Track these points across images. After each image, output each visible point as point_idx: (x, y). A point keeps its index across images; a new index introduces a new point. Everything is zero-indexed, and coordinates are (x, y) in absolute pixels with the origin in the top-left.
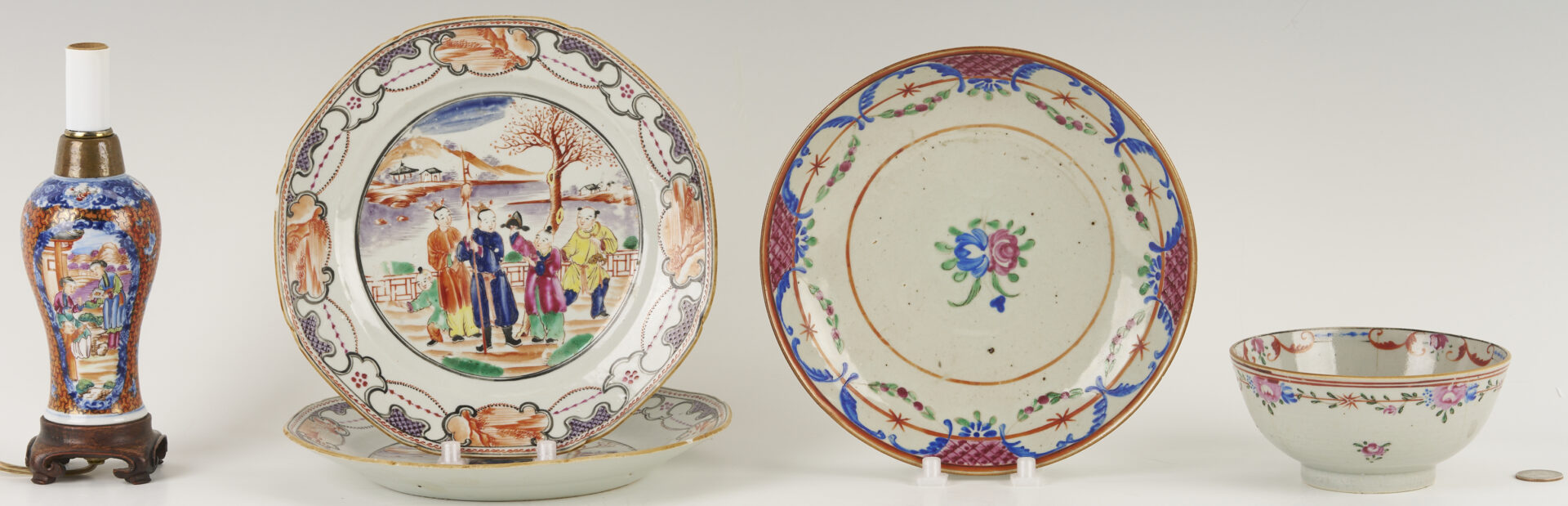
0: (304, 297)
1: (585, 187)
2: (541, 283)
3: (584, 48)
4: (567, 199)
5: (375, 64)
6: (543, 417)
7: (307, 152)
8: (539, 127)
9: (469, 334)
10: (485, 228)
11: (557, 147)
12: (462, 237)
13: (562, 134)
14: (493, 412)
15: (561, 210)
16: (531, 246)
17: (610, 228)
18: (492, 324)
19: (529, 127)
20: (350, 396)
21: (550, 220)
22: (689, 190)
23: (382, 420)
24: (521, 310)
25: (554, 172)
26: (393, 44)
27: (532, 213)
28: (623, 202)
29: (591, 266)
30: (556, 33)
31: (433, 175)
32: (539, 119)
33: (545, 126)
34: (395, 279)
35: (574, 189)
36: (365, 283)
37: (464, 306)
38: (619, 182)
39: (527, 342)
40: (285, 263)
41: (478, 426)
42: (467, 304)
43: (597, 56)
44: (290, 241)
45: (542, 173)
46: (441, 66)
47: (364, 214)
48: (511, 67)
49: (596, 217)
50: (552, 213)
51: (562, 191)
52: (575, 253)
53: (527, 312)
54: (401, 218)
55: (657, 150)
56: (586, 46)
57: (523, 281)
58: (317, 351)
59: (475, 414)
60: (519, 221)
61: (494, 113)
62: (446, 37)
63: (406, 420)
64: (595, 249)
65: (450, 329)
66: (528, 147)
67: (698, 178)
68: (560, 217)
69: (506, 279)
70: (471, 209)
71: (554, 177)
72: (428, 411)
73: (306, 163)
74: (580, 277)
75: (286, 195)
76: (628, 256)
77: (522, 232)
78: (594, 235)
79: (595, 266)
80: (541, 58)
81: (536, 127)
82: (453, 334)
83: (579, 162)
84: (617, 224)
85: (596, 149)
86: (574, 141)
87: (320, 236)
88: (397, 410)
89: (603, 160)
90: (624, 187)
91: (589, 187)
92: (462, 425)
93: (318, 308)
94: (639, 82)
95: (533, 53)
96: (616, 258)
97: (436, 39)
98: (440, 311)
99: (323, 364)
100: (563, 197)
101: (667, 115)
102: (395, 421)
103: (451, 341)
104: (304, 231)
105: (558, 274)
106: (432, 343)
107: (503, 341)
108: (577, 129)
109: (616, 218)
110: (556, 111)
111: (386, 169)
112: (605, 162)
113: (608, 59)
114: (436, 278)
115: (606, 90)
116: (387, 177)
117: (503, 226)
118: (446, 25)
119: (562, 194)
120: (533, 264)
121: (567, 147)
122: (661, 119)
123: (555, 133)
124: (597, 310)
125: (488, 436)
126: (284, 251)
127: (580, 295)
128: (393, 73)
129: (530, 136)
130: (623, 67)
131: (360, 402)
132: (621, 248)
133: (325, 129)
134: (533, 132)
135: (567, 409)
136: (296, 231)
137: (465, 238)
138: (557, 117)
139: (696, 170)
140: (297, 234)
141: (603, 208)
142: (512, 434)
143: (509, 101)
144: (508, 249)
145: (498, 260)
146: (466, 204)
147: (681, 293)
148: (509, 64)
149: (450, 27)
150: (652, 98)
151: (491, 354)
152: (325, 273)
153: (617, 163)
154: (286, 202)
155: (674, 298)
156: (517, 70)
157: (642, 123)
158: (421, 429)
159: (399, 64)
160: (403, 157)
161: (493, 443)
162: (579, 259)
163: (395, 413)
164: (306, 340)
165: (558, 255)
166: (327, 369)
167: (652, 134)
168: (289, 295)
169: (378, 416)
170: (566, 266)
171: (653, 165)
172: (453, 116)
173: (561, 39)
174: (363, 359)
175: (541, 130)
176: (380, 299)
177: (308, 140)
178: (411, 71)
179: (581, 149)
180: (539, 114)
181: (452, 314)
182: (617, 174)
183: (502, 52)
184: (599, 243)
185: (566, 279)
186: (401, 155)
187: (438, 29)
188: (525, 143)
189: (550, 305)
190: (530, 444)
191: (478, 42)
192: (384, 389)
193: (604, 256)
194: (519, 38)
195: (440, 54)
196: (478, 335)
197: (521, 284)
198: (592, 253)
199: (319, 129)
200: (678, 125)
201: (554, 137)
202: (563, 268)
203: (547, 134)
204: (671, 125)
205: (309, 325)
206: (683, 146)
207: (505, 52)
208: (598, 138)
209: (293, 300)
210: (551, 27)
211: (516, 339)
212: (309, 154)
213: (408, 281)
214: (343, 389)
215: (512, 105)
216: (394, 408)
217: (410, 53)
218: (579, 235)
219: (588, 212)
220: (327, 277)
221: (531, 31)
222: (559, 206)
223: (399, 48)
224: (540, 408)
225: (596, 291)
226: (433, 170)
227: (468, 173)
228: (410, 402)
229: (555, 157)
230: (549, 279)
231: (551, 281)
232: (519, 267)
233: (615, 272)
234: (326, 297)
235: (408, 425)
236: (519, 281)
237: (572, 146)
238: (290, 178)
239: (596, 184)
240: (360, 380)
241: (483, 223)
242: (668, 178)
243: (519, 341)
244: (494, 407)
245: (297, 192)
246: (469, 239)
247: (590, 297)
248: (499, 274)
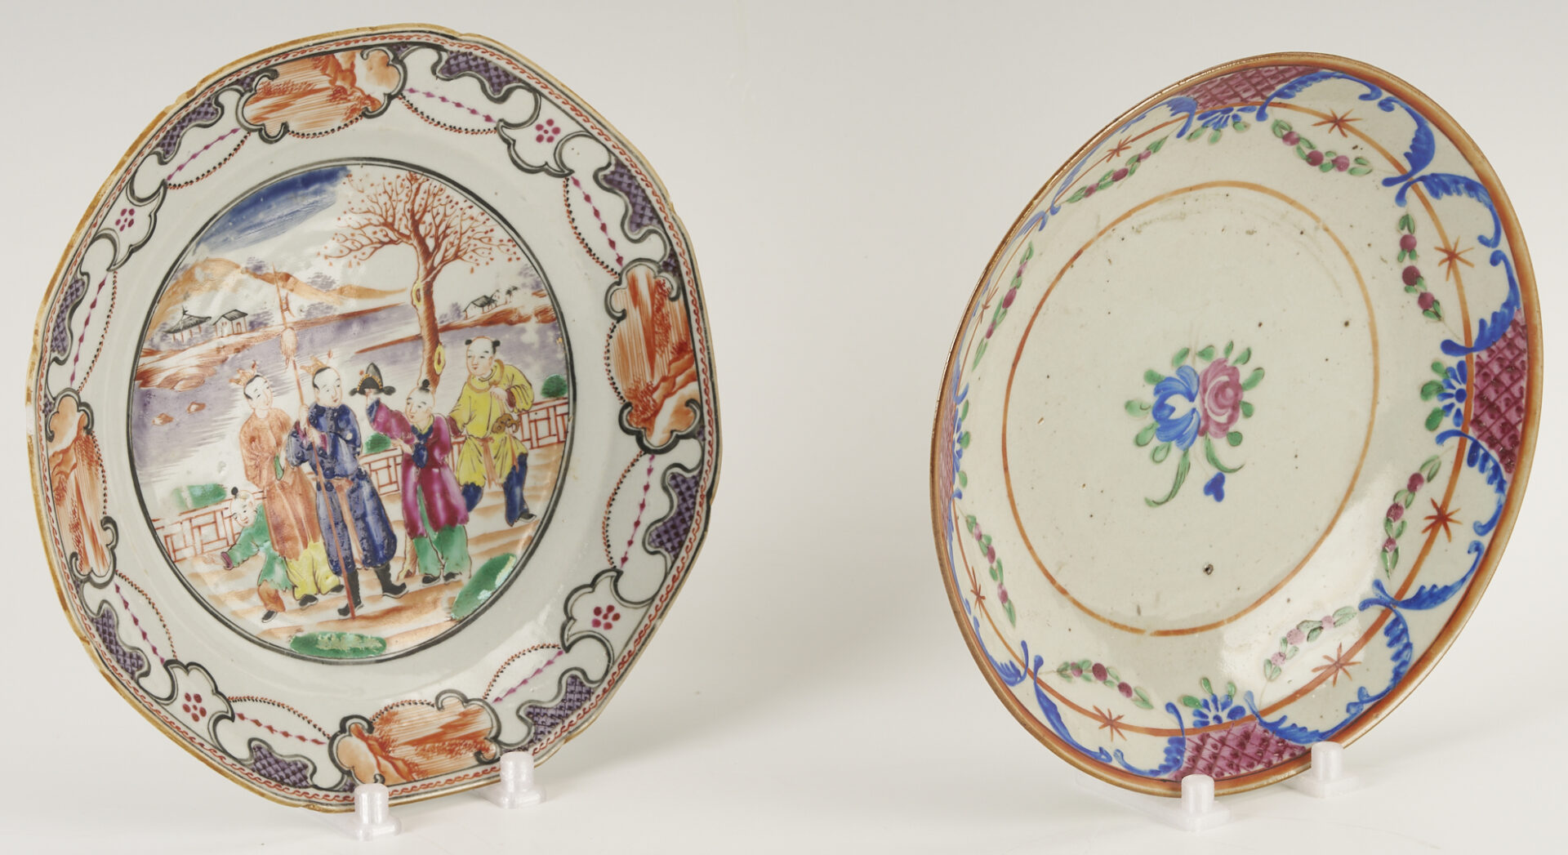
0: (89, 579)
1: (473, 302)
2: (426, 481)
3: (482, 68)
4: (447, 328)
5: (158, 145)
6: (477, 712)
7: (63, 320)
8: (391, 212)
9: (324, 592)
10: (326, 401)
11: (422, 241)
12: (292, 423)
13: (428, 218)
14: (396, 718)
15: (439, 348)
16: (399, 418)
17: (518, 366)
18: (358, 566)
19: (375, 213)
20: (191, 738)
21: (425, 369)
22: (660, 285)
23: (247, 770)
24: (400, 533)
25: (420, 285)
26: (186, 105)
27: (394, 361)
28: (534, 319)
29: (497, 438)
30: (438, 48)
31: (235, 322)
32: (390, 197)
33: (400, 207)
34: (196, 517)
35: (456, 309)
36: (153, 531)
37: (311, 543)
38: (524, 285)
39: (414, 585)
40: (55, 525)
41: (382, 748)
42: (315, 540)
43: (503, 79)
44: (56, 484)
45: (403, 290)
46: (250, 131)
47: (135, 409)
48: (356, 116)
49: (494, 352)
50: (426, 356)
51: (437, 315)
52: (470, 419)
53: (409, 534)
54: (194, 407)
55: (597, 224)
56: (486, 63)
57: (396, 482)
58: (127, 670)
59: (371, 729)
60: (378, 380)
61: (318, 198)
62: (265, 79)
63: (277, 761)
64: (499, 408)
65: (294, 587)
66: (376, 249)
67: (677, 261)
68: (439, 362)
69: (369, 482)
70: (300, 372)
71: (422, 293)
72: (302, 739)
73: (63, 340)
74: (482, 459)
75: (42, 403)
76: (551, 410)
77: (384, 399)
78: (496, 384)
79: (502, 435)
80: (405, 93)
81: (387, 211)
82: (299, 594)
83: (458, 261)
84: (529, 359)
85: (483, 235)
86: (448, 227)
87: (90, 464)
88: (260, 748)
89: (496, 252)
90: (534, 294)
91: (478, 303)
92: (356, 749)
93: (109, 593)
94: (573, 114)
95: (391, 88)
96: (533, 416)
97: (249, 85)
98: (275, 558)
99: (141, 692)
100: (440, 326)
101: (619, 164)
102: (264, 767)
103: (298, 606)
104: (71, 460)
105: (448, 460)
106: (268, 616)
107: (379, 590)
108: (449, 205)
109: (524, 348)
110: (417, 180)
111: (160, 325)
112: (500, 255)
113: (520, 80)
114: (261, 501)
115: (511, 133)
116: (162, 340)
117: (353, 392)
118: (267, 60)
119: (438, 321)
120: (409, 450)
121: (437, 239)
122: (607, 172)
123: (417, 217)
124: (515, 510)
125: (405, 762)
126: (51, 504)
127: (486, 490)
128: (181, 156)
129: (378, 229)
130: (545, 92)
131: (207, 746)
132: (539, 398)
133: (87, 274)
134: (382, 220)
135: (512, 691)
136: (59, 465)
137: (297, 424)
138: (418, 189)
139: (672, 249)
140: (63, 468)
141: (505, 335)
142: (441, 751)
143: (341, 173)
144: (367, 431)
145: (355, 455)
146: (291, 364)
147: (662, 462)
148: (353, 110)
149: (273, 62)
150: (592, 137)
151: (364, 618)
152: (105, 529)
153: (520, 254)
154: (43, 415)
155: (650, 471)
156: (364, 119)
157: (571, 182)
158: (304, 772)
159: (193, 138)
160: (185, 299)
161: (420, 773)
162: (477, 428)
163: (259, 754)
164: (108, 655)
165: (445, 426)
166: (148, 699)
167: (587, 198)
168: (71, 581)
169: (239, 766)
170: (459, 443)
171: (590, 250)
172: (256, 213)
173: (445, 56)
174: (187, 668)
175: (394, 216)
176: (179, 555)
177: (65, 300)
178: (207, 147)
179: (460, 239)
180: (389, 189)
181: (293, 560)
182: (520, 273)
183: (344, 90)
184: (504, 395)
185: (462, 466)
186: (182, 296)
187: (254, 69)
188: (372, 243)
189: (442, 515)
190: (476, 763)
191: (310, 80)
192: (230, 715)
193: (515, 417)
194: (375, 65)
195: (251, 111)
196: (338, 589)
197: (394, 487)
198: (496, 414)
199: (79, 276)
200: (639, 177)
201: (416, 224)
202: (455, 447)
203: (404, 221)
204: (626, 179)
205: (104, 626)
206: (648, 213)
207: (349, 93)
208: (486, 216)
209: (78, 584)
210: (432, 39)
211: (398, 584)
212: (66, 321)
213: (218, 515)
214: (178, 728)
215: (346, 180)
216: (254, 744)
217: (209, 116)
218: (473, 388)
219: (482, 345)
220: (109, 534)
221: (396, 48)
222: (435, 342)
223: (194, 112)
224: (469, 697)
225: (509, 478)
226: (235, 313)
227: (288, 309)
228: (271, 729)
229: (421, 261)
230: (436, 470)
231: (440, 473)
232: (388, 458)
233: (534, 441)
234: (115, 571)
235: (283, 770)
236: (391, 483)
237: (445, 236)
238: (45, 372)
239: (489, 295)
240: (195, 708)
241: (323, 391)
242: (618, 269)
243: (403, 586)
244: (395, 709)
245: (54, 395)
246: (303, 425)
247: (501, 490)
248: (361, 476)
